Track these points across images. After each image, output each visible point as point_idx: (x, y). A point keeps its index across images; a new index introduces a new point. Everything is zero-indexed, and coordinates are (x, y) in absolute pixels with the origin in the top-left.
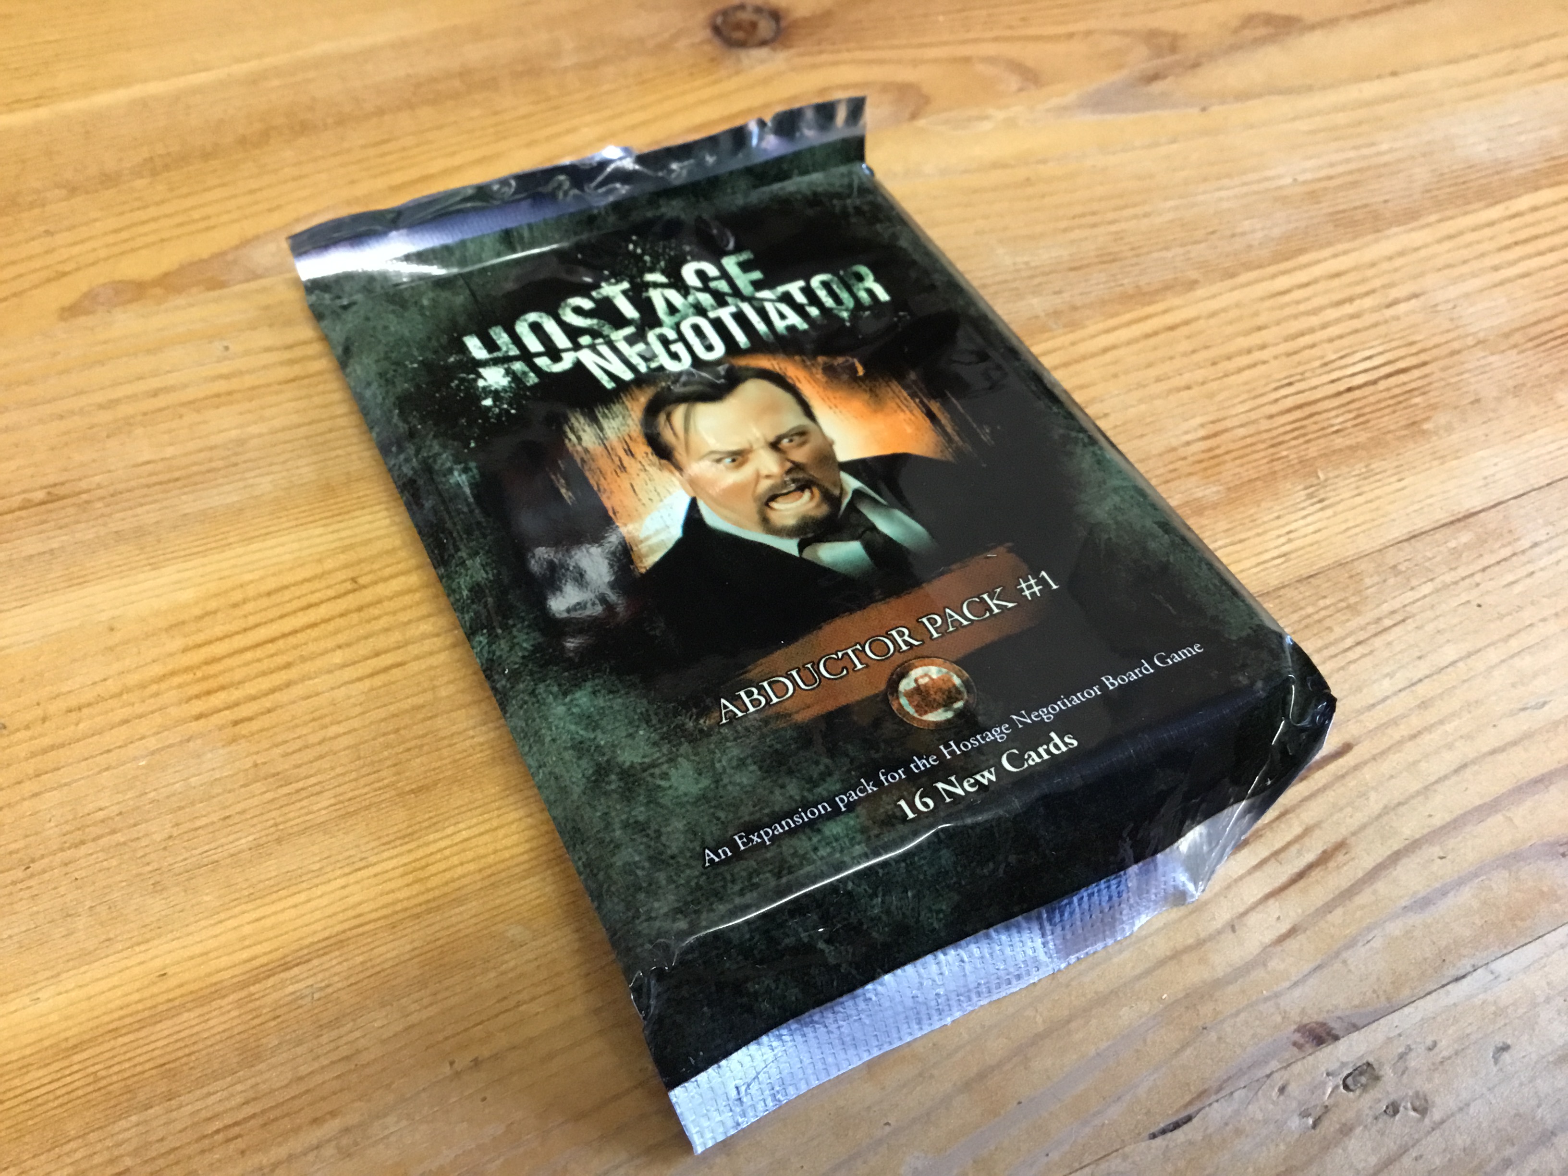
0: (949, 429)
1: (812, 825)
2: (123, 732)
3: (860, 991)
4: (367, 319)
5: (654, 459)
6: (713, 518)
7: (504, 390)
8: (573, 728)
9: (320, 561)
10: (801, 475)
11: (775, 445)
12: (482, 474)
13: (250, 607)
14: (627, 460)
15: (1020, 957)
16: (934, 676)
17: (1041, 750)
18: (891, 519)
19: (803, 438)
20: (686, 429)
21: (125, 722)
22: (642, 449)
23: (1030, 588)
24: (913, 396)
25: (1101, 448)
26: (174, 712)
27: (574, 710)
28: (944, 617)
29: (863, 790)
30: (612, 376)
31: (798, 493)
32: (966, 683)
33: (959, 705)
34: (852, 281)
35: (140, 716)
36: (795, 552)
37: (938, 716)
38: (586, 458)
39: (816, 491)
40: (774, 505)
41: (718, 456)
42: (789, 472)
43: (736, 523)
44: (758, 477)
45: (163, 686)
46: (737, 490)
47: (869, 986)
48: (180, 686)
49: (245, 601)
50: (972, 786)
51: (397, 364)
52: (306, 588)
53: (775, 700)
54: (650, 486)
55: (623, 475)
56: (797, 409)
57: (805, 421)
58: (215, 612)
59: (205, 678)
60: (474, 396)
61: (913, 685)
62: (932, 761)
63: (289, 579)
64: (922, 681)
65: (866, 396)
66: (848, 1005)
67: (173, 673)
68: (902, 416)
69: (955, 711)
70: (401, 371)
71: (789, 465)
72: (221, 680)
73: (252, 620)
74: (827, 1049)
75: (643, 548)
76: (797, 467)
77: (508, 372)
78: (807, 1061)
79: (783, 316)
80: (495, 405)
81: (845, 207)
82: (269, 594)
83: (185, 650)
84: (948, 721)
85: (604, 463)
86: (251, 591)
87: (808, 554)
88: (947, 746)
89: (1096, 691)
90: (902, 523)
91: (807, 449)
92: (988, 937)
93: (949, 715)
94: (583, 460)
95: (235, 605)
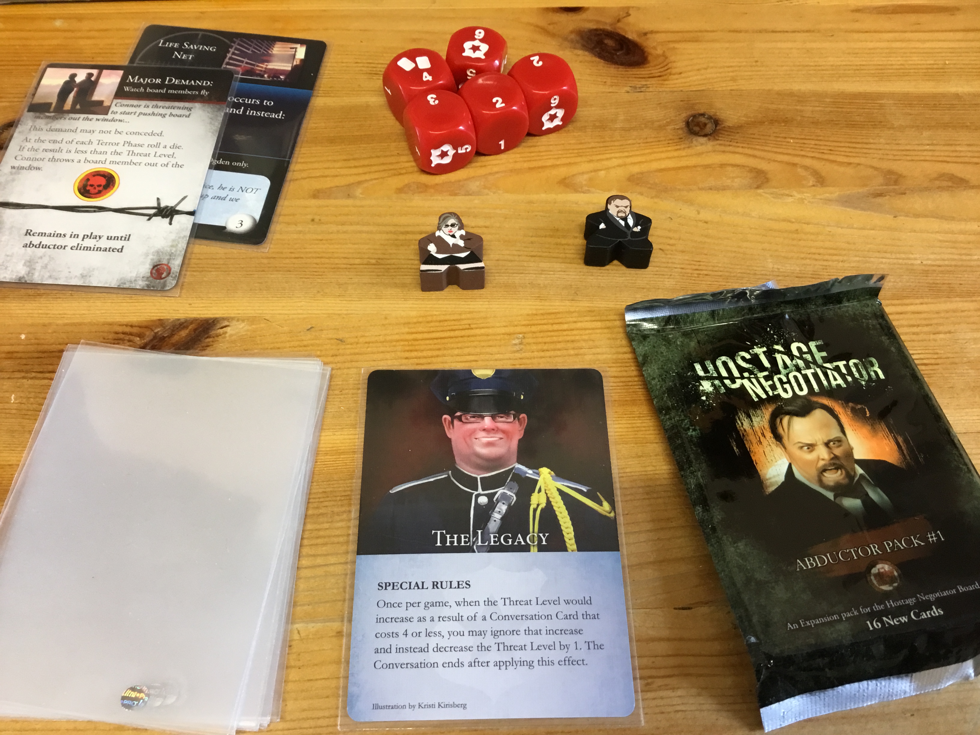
0: (905, 452)
1: (831, 623)
2: (381, 356)
3: (836, 688)
4: (654, 347)
5: (774, 440)
6: (798, 474)
7: (711, 393)
8: (737, 558)
9: (460, 314)
10: (837, 462)
11: (827, 444)
12: (701, 433)
13: (432, 324)
14: (762, 439)
15: (899, 689)
16: (887, 570)
17: (928, 613)
18: (875, 491)
19: (840, 444)
20: (789, 429)
21: (382, 352)
22: (769, 435)
23: (932, 538)
24: (891, 431)
25: (972, 475)
26: (399, 353)
27: (738, 551)
28: (893, 543)
29: (853, 613)
30: (758, 396)
31: (835, 471)
32: (899, 575)
33: (895, 585)
34: (868, 366)
35: (388, 352)
36: (832, 498)
37: (886, 588)
38: (745, 434)
39: (844, 472)
40: (825, 474)
41: (801, 445)
42: (832, 459)
43: (808, 480)
44: (819, 459)
45: (398, 344)
46: (808, 463)
47: (840, 687)
48: (403, 345)
49: (431, 322)
50: (897, 621)
51: (667, 372)
52: (453, 323)
53: (820, 565)
54: (772, 454)
55: (760, 446)
56: (838, 428)
57: (841, 435)
58: (420, 322)
59: (412, 345)
60: (698, 394)
61: (877, 571)
62: (882, 607)
63: (447, 317)
64: (882, 570)
65: (869, 428)
66: (830, 692)
67: (402, 340)
68: (885, 441)
69: (894, 587)
70: (668, 376)
71: (832, 456)
72: (417, 347)
73: (432, 329)
74: (818, 706)
75: (768, 483)
76: (836, 457)
77: (713, 385)
78: (810, 708)
79: (835, 379)
80: (707, 400)
81: (868, 324)
82: (440, 321)
83: (408, 333)
84: (890, 591)
85: (752, 437)
86: (435, 318)
87: (837, 501)
88: (889, 602)
89: (954, 591)
90: (879, 494)
91: (841, 449)
92: (889, 679)
93: (891, 588)
94: (743, 435)
95: (428, 322)
